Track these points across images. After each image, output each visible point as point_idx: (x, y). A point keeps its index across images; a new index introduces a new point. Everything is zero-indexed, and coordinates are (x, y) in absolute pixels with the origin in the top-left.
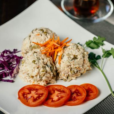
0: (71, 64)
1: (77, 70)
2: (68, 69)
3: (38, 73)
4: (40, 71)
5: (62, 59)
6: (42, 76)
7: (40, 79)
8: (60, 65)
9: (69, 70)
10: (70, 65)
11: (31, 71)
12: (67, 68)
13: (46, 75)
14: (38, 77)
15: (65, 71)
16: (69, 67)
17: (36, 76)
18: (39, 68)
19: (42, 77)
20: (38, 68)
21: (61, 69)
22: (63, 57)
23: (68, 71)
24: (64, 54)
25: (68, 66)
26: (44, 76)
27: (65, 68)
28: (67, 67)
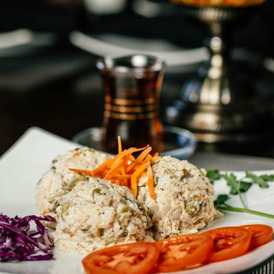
0: (183, 188)
1: (200, 202)
2: (179, 203)
3: (115, 215)
4: (118, 212)
5: (155, 186)
6: (126, 223)
7: (121, 232)
8: (155, 199)
9: (182, 205)
10: (181, 193)
11: (96, 215)
12: (177, 202)
13: (133, 221)
14: (117, 226)
15: (170, 211)
16: (180, 197)
17: (112, 224)
18: (114, 205)
19: (125, 226)
20: (111, 204)
21: (160, 210)
22: (157, 181)
23: (180, 207)
24: (157, 175)
25: (177, 197)
26: (129, 222)
27: (170, 202)
28: (175, 199)
